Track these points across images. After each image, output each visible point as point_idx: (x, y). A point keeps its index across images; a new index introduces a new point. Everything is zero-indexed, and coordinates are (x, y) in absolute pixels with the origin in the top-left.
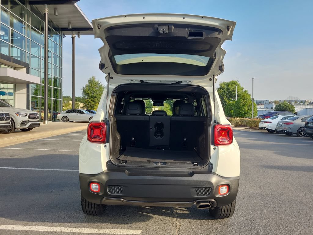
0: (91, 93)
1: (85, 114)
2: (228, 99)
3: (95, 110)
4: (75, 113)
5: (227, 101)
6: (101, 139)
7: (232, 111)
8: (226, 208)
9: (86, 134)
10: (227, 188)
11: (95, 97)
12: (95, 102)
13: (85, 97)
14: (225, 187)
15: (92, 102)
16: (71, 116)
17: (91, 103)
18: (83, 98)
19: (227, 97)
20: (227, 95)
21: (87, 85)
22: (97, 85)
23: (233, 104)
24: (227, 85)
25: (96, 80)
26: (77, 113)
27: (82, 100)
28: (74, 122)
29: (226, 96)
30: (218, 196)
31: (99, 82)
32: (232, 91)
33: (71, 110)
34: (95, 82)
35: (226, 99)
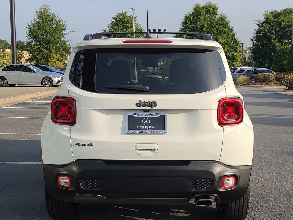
0: (42, 34)
1: (34, 72)
2: (279, 41)
3: (49, 63)
4: (18, 71)
5: (277, 44)
6: (69, 119)
7: (285, 62)
8: (236, 207)
9: (50, 113)
10: (234, 179)
11: (49, 42)
12: (50, 50)
13: (33, 42)
14: (231, 178)
15: (45, 51)
16: (12, 76)
17: (43, 52)
18: (28, 43)
19: (277, 37)
20: (277, 33)
21: (35, 20)
22: (52, 20)
23: (287, 49)
24: (278, 15)
25: (51, 11)
26: (21, 71)
27: (27, 46)
28: (16, 85)
29: (275, 36)
30: (221, 190)
31: (56, 15)
32: (286, 28)
33: (11, 66)
34: (49, 15)
35: (276, 41)
